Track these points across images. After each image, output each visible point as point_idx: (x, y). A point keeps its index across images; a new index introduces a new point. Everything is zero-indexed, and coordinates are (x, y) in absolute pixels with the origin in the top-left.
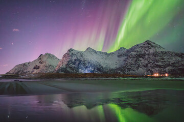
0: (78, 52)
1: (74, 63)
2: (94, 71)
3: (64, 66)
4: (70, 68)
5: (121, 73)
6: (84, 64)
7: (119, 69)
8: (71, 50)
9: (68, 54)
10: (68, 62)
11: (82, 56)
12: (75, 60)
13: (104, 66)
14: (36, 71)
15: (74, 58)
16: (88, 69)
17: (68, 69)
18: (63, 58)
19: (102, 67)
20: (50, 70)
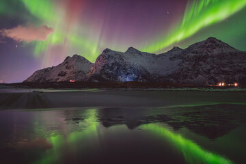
0: (117, 53)
1: (112, 69)
2: (137, 78)
3: (98, 72)
4: (107, 74)
5: (174, 81)
6: (124, 69)
7: (171, 76)
8: (107, 51)
9: (103, 56)
10: (104, 67)
11: (122, 59)
12: (113, 64)
13: (151, 72)
14: (61, 79)
15: (112, 61)
16: (130, 76)
17: (104, 76)
18: (97, 61)
19: (149, 74)
20: (80, 78)
